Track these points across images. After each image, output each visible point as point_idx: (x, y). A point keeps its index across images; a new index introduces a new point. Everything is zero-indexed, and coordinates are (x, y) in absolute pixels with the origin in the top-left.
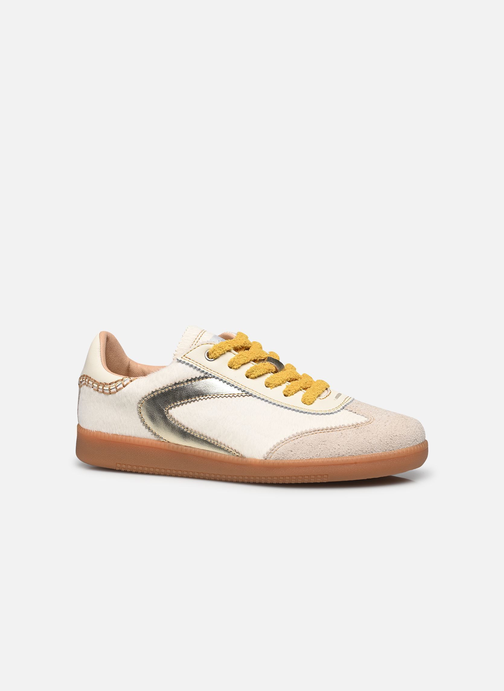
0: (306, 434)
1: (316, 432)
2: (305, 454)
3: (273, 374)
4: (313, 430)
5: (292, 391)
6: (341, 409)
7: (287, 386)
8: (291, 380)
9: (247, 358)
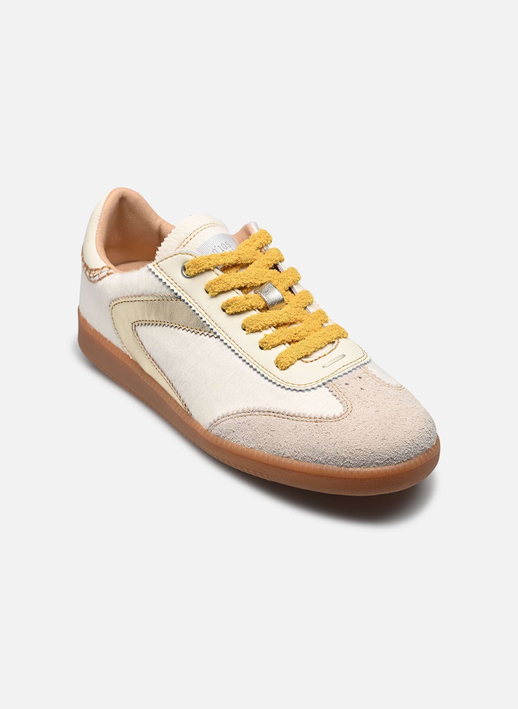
0: (257, 413)
1: (269, 414)
2: (247, 441)
3: (259, 312)
4: (268, 410)
5: (269, 345)
6: (320, 386)
7: (266, 336)
8: (280, 325)
9: (234, 283)
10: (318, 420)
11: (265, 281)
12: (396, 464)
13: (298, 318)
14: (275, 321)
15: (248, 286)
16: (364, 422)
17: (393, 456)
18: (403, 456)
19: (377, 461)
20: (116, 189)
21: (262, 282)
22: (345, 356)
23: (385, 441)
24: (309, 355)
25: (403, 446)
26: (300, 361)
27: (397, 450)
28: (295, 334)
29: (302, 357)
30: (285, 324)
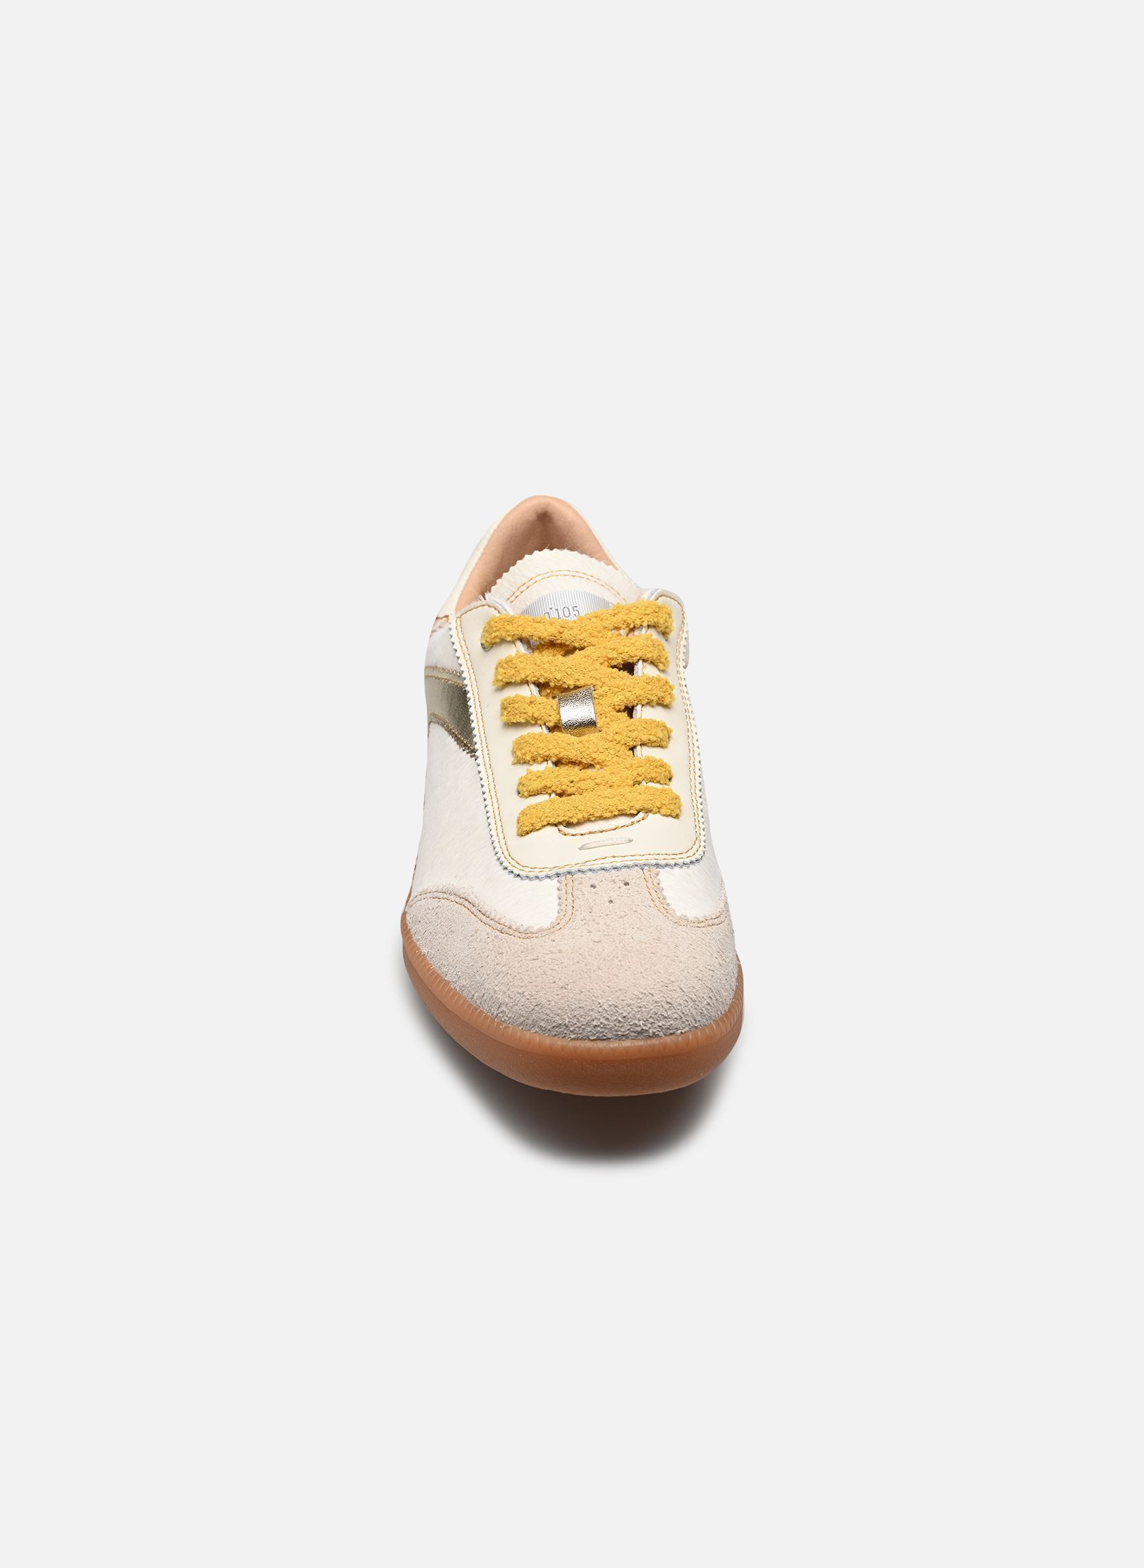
3: (546, 730)
5: (530, 789)
6: (548, 877)
7: (530, 772)
8: (563, 761)
9: (528, 672)
10: (505, 929)
11: (583, 684)
12: (573, 1039)
13: (600, 757)
14: (555, 751)
15: (552, 684)
16: (560, 951)
17: (569, 1022)
18: (589, 1029)
19: (542, 1024)
20: (534, 498)
21: (578, 683)
22: (631, 841)
23: (564, 991)
24: (574, 823)
25: (592, 1010)
26: (554, 829)
27: (578, 1012)
28: (572, 782)
29: (560, 823)
30: (573, 763)
